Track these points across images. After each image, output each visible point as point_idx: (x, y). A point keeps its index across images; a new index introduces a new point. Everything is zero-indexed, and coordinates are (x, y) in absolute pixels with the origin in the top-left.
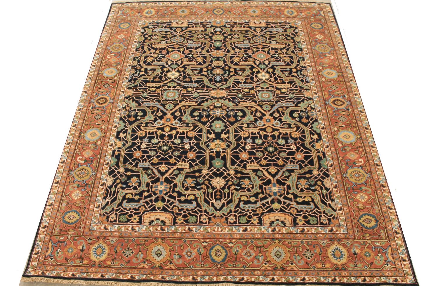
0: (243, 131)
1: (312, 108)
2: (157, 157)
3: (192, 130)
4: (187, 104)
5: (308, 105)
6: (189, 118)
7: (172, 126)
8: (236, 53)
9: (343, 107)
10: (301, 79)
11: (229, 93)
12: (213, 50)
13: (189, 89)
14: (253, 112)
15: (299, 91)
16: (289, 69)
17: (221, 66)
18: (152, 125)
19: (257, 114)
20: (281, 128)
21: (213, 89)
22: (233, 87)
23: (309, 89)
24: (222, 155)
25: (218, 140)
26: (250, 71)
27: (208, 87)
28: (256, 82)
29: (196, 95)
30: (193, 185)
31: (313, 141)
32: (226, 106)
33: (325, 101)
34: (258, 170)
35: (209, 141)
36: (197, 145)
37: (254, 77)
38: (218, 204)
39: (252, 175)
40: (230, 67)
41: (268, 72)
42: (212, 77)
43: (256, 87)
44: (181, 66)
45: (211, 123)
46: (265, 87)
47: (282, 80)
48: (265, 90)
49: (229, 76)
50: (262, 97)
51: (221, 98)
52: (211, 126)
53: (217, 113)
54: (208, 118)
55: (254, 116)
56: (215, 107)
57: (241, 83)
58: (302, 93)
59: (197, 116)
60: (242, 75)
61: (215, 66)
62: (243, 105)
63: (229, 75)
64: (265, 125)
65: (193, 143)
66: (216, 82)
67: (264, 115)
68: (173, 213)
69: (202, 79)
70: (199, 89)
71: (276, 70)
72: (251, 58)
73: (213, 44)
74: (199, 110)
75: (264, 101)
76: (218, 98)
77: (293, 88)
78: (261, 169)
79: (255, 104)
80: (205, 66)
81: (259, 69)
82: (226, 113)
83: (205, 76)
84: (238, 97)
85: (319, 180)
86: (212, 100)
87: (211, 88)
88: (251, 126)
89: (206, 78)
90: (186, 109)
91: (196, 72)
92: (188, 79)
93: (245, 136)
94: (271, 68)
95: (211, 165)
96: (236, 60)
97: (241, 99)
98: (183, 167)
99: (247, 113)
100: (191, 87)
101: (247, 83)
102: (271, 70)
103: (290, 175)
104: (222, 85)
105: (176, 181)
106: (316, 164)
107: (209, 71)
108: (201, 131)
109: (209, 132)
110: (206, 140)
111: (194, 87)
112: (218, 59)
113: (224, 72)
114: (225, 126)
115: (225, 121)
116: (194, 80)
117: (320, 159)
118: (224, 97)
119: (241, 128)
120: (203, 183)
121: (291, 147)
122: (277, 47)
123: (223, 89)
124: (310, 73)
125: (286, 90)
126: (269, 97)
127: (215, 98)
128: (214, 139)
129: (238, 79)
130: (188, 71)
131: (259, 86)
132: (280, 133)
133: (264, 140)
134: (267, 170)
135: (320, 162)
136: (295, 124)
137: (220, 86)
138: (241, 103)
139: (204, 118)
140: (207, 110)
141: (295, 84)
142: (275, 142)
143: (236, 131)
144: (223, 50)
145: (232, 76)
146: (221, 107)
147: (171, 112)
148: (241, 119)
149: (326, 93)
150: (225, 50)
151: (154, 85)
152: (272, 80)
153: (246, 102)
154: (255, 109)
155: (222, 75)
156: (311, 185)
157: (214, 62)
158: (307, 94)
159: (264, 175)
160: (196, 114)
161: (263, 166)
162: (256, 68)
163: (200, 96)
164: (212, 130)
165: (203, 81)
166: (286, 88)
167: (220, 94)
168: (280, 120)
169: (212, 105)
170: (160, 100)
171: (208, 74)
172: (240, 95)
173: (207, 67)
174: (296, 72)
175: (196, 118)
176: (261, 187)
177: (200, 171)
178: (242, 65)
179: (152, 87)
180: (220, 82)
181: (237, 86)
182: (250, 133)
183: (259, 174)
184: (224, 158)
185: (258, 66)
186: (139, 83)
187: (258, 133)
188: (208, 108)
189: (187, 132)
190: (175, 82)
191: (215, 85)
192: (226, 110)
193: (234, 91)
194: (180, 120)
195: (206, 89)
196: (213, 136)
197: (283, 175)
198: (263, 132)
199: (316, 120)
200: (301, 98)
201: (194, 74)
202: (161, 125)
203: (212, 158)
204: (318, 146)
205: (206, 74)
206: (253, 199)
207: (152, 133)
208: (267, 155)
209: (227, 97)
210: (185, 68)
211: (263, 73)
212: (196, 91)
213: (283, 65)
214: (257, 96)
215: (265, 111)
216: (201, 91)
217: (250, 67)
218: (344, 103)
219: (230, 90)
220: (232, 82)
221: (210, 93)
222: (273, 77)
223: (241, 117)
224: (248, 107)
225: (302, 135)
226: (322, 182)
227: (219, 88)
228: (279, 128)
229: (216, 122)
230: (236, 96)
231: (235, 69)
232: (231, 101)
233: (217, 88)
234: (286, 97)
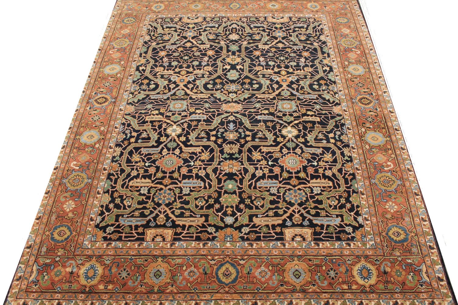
0: (208, 71)
1: (132, 93)
2: (287, 52)
3: (258, 71)
4: (267, 96)
5: (135, 97)
6: (262, 82)
7: (279, 75)
8: (205, 169)
9: (99, 96)
10: (129, 128)
11: (220, 108)
12: (237, 173)
13: (267, 112)
14: (196, 89)
15: (138, 112)
16: (140, 141)
17: (227, 144)
18: (300, 76)
19: (192, 86)
20: (171, 75)
21: (238, 113)
22: (214, 116)
23: (126, 115)
24: (230, 53)
25: (233, 64)
26: (190, 138)
27: (244, 115)
28: (186, 122)
29: (258, 105)
30: (254, 36)
31: (145, 64)
32: (224, 94)
33: (115, 102)
34: (200, 44)
35: (241, 63)
36: (252, 60)
37: (186, 129)
38: (234, 26)
39: (206, 41)
40: (215, 142)
41: (167, 136)
42: (239, 128)
43: (186, 116)
44: (281, 145)
45: (240, 78)
46: (176, 115)
47: (152, 126)
48: (177, 113)
49: (218, 129)
50: (182, 104)
51: (229, 102)
52: (240, 75)
53: (234, 87)
54: (243, 82)
55: (196, 84)
56: (236, 93)
57: (204, 121)
58: (136, 110)
59: (254, 84)
60: (201, 131)
61: (236, 144)
62: (205, 95)
63: (218, 132)
64: (186, 77)
65: (257, 62)
66: (234, 122)
67: (185, 86)
68: (267, 22)
69: (252, 125)
70: (254, 112)
71: (156, 139)
72: (183, 159)
73: (238, 186)
74: (253, 90)
75: (182, 99)
76: (232, 102)
77: (143, 115)
78: (198, 45)
79: (192, 96)
80: (249, 145)
81: (177, 140)
82: (224, 87)
83: (248, 130)
84: (210, 103)
85: (153, 40)
86: (239, 100)
87: (241, 114)
88: (200, 76)
89: (247, 126)
90: (268, 91)
91: (260, 135)
92: (270, 124)
93: (208, 67)
94: (162, 143)
95: (240, 47)
96: (205, 156)
97: (206, 102)
98: (263, 46)
99: (202, 88)
100: (265, 114)
101: (196, 120)
102: (163, 139)
103: (175, 42)
104: (227, 117)
105: (267, 38)
106: (151, 49)
107: (243, 136)
108: (250, 71)
109: (243, 70)
110: (245, 64)
111: (261, 114)
112: (231, 157)
113: (224, 135)
114: (226, 75)
115: (225, 80)
116: (262, 123)
117: (146, 53)
118: (226, 103)
119: (210, 74)
120: (246, 36)
121: (167, 59)
122: (143, 180)
123: (226, 112)
124: (115, 136)
125: (153, 112)
126: (174, 104)
127: (236, 102)
128: (237, 64)
129: (206, 125)
130: (270, 137)
131: (182, 116)
132: (174, 70)
133: (190, 64)
134: (193, 44)
135: (146, 50)
136: (157, 78)
137: (229, 116)
138: (207, 97)
139: (247, 82)
140: (244, 90)
141: (139, 121)
142: (180, 63)
143: (216, 71)
144: (224, 173)
145: (214, 130)
146: (229, 93)
147: (283, 88)
148: (209, 81)
149: (108, 111)
150: (220, 174)
151: (310, 119)
152: (166, 124)
153: (201, 98)
154: (193, 91)
155: (226, 131)
156: (161, 36)
157: (237, 151)
158: (131, 109)
159: (197, 41)
160: (256, 86)
161: (195, 47)
162: (181, 141)
163: (253, 105)
164: (239, 72)
165: (250, 123)
166: (152, 115)
167: (230, 107)
168: (170, 81)
169: (239, 94)
170: (298, 100)
171: (244, 132)
172: (207, 105)
173: (246, 142)
174: (132, 137)
175: (255, 82)
176: (201, 35)
177: (249, 43)
178: (199, 146)
179: (312, 116)
180: (229, 122)
181: (210, 117)
182: (202, 70)
183: (200, 42)
184: (228, 51)
185: (178, 145)
186: (330, 122)
187: (194, 70)
188: (243, 92)
189: (263, 69)
190: (285, 122)
191: (236, 117)
192: (224, 89)
193: (213, 110)
194: (272, 80)
195: (246, 113)
196: (238, 67)
197: (181, 42)
198: (190, 71)
199: (134, 82)
200: (140, 104)
201: (262, 132)
202: (291, 76)
203: (240, 51)
204: (143, 61)
205: (248, 133)
206: (209, 29)
207: (297, 70)
208: (190, 54)
209: (222, 104)
210: (275, 141)
211: (173, 134)
212: (258, 109)
213: (145, 147)
214: (187, 105)
215: (183, 90)
216: (252, 110)
217: (189, 144)
218: (96, 100)
219: (218, 111)
220: (215, 122)
221: (241, 107)
222: (163, 129)
223: (209, 84)
224: (200, 93)
225: (154, 68)
226: (151, 39)
227: (230, 114)
228: (173, 74)
229: (235, 78)
230: (211, 105)
231: (209, 139)
232: (218, 99)
233: (233, 114)
234: (156, 105)
